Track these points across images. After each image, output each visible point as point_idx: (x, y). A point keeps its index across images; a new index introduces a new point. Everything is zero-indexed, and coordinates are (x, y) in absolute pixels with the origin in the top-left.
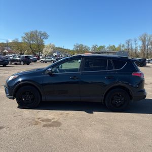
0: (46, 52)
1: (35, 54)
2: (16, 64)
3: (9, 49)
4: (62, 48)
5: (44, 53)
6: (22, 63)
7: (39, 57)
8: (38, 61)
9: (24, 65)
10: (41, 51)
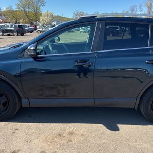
0: (43, 21)
1: (32, 24)
2: (9, 35)
3: (3, 18)
4: (60, 17)
5: (42, 23)
6: (16, 34)
7: (36, 26)
8: (35, 31)
9: (17, 35)
10: (38, 20)
